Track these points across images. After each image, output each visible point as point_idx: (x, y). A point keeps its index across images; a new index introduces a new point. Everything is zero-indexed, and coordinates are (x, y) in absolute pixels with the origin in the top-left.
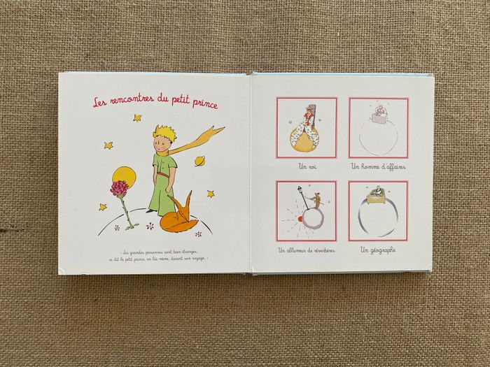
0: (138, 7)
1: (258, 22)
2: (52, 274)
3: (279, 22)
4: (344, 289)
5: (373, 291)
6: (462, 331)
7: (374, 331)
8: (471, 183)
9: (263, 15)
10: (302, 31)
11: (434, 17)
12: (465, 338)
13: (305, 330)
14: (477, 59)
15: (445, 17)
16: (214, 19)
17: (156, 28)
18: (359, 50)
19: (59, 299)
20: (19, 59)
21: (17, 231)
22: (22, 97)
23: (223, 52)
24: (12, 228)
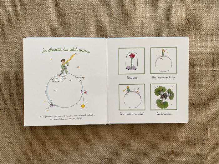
0: (56, 13)
1: (108, 19)
2: (20, 130)
3: (117, 18)
5: (160, 134)
6: (199, 151)
7: (161, 151)
8: (201, 87)
9: (110, 15)
10: (127, 22)
11: (184, 15)
12: (200, 154)
14: (203, 33)
15: (189, 15)
16: (89, 17)
17: (64, 22)
18: (152, 30)
19: (23, 141)
20: (4, 36)
21: (5, 111)
22: (5, 53)
23: (93, 32)
24: (2, 110)
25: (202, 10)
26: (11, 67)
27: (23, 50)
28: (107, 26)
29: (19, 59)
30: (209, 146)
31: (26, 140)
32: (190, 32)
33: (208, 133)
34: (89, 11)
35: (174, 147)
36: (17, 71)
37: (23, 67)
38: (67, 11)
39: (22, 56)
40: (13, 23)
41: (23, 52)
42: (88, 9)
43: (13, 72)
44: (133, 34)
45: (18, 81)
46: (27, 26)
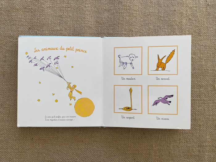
25: (203, 7)
26: (5, 61)
27: (17, 45)
28: (105, 21)
29: (13, 53)
30: (208, 148)
31: (18, 138)
32: (191, 30)
33: (207, 135)
34: (86, 6)
35: (171, 148)
36: (11, 65)
37: (17, 62)
38: (64, 5)
39: (16, 50)
40: (8, 16)
41: (17, 47)
42: (86, 4)
43: (7, 66)
44: (132, 30)
45: (12, 76)
46: (22, 20)
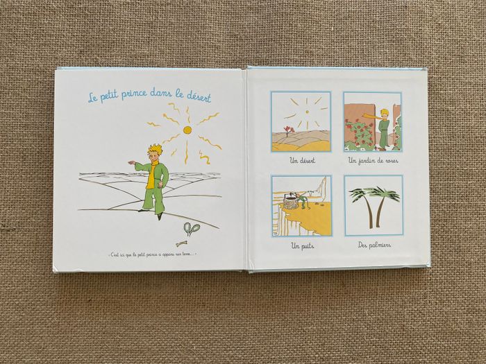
0: (132, 4)
1: (252, 18)
2: (44, 274)
3: (274, 17)
4: (344, 285)
5: (374, 287)
7: (376, 328)
8: (468, 175)
9: (257, 10)
10: (296, 26)
11: (427, 11)
13: (305, 328)
14: (470, 52)
16: (209, 15)
17: (150, 24)
18: (353, 44)
19: (51, 300)
20: (11, 56)
21: (9, 231)
22: (14, 94)
23: (217, 48)
24: (3, 228)
26: (26, 126)
28: (251, 34)
29: (45, 107)
31: (57, 299)
32: (442, 50)
35: (407, 316)
36: (40, 136)
43: (32, 138)
44: (311, 52)
45: (43, 159)
46: (65, 34)
